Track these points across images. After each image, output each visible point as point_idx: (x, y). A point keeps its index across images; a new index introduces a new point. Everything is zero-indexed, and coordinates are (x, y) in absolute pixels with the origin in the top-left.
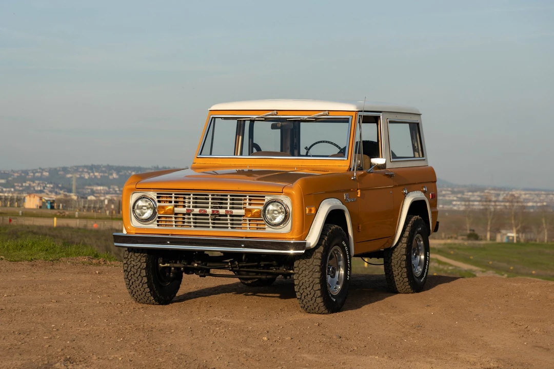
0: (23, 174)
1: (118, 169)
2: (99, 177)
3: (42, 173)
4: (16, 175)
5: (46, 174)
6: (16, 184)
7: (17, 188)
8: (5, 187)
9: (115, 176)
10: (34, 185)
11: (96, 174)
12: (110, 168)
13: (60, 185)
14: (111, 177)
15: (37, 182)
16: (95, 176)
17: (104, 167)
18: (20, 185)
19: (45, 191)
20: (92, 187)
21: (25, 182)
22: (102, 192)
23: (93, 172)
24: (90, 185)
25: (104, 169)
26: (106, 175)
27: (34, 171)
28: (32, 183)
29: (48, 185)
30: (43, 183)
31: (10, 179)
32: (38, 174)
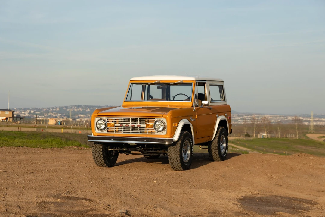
0: (48, 110)
1: (90, 107)
2: (81, 110)
3: (56, 109)
4: (45, 110)
5: (58, 109)
6: (45, 114)
7: (45, 116)
8: (40, 115)
9: (88, 110)
10: (53, 114)
11: (80, 109)
12: (86, 107)
13: (64, 114)
14: (87, 110)
15: (54, 113)
16: (80, 110)
17: (84, 106)
18: (46, 114)
19: (58, 117)
20: (78, 115)
21: (49, 113)
22: (83, 117)
23: (79, 108)
24: (77, 114)
25: (84, 107)
26: (85, 109)
27: (53, 108)
28: (51, 113)
29: (59, 114)
30: (56, 113)
31: (42, 112)
32: (54, 110)
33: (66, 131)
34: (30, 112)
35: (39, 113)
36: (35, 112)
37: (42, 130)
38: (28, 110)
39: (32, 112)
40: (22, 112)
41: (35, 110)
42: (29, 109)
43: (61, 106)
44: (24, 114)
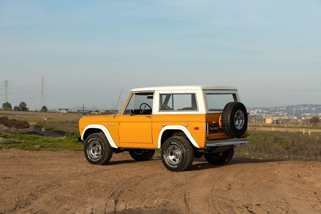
0: (275, 109)
1: (316, 106)
2: (307, 109)
3: (283, 108)
4: (272, 109)
5: (285, 108)
6: (272, 113)
7: (273, 114)
8: (267, 114)
9: (314, 109)
10: (280, 113)
11: (306, 108)
12: (312, 106)
13: (290, 113)
14: (312, 109)
15: (281, 112)
16: (306, 109)
17: (310, 105)
18: (274, 113)
19: (284, 115)
20: (304, 114)
21: (276, 112)
22: (309, 116)
23: (304, 107)
24: (303, 113)
25: (309, 106)
26: (310, 108)
27: (280, 107)
28: (278, 112)
29: (285, 113)
30: (283, 112)
31: (269, 111)
32: (281, 109)
33: (277, 129)
34: (258, 111)
35: (266, 112)
36: (263, 111)
37: (255, 129)
38: (256, 110)
39: (260, 111)
40: (251, 111)
41: (263, 109)
42: (257, 108)
43: (288, 105)
44: (253, 113)
